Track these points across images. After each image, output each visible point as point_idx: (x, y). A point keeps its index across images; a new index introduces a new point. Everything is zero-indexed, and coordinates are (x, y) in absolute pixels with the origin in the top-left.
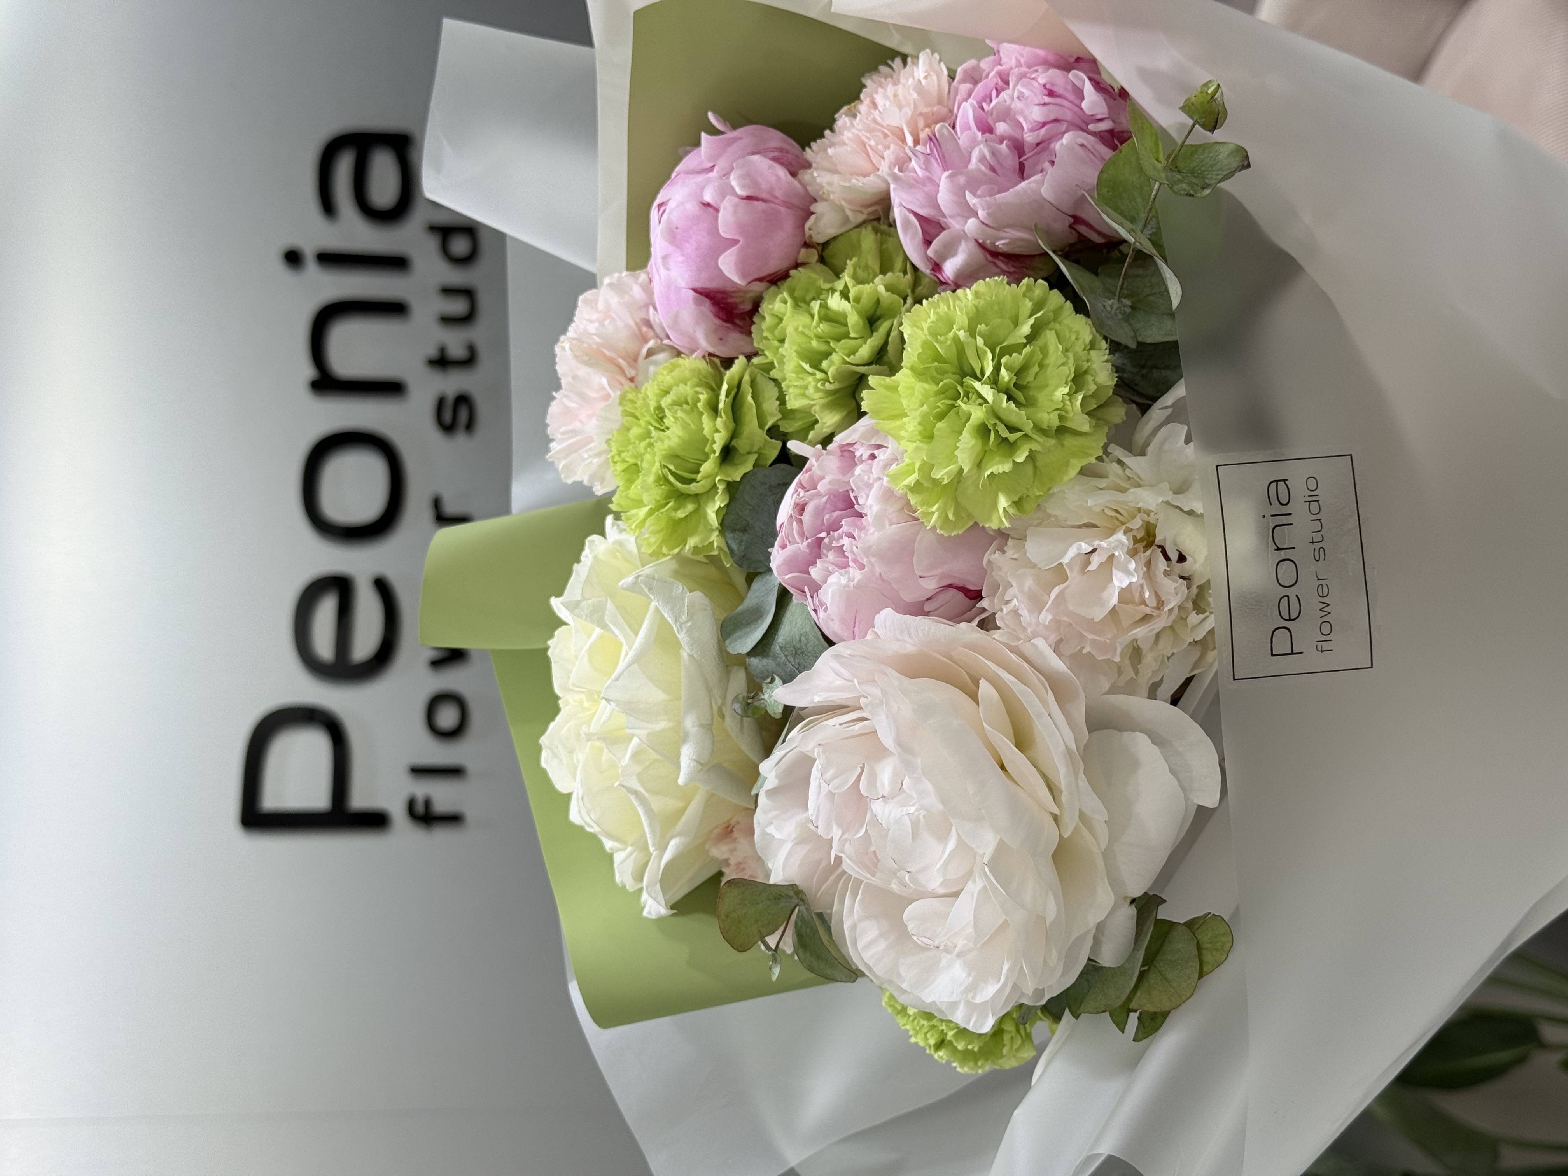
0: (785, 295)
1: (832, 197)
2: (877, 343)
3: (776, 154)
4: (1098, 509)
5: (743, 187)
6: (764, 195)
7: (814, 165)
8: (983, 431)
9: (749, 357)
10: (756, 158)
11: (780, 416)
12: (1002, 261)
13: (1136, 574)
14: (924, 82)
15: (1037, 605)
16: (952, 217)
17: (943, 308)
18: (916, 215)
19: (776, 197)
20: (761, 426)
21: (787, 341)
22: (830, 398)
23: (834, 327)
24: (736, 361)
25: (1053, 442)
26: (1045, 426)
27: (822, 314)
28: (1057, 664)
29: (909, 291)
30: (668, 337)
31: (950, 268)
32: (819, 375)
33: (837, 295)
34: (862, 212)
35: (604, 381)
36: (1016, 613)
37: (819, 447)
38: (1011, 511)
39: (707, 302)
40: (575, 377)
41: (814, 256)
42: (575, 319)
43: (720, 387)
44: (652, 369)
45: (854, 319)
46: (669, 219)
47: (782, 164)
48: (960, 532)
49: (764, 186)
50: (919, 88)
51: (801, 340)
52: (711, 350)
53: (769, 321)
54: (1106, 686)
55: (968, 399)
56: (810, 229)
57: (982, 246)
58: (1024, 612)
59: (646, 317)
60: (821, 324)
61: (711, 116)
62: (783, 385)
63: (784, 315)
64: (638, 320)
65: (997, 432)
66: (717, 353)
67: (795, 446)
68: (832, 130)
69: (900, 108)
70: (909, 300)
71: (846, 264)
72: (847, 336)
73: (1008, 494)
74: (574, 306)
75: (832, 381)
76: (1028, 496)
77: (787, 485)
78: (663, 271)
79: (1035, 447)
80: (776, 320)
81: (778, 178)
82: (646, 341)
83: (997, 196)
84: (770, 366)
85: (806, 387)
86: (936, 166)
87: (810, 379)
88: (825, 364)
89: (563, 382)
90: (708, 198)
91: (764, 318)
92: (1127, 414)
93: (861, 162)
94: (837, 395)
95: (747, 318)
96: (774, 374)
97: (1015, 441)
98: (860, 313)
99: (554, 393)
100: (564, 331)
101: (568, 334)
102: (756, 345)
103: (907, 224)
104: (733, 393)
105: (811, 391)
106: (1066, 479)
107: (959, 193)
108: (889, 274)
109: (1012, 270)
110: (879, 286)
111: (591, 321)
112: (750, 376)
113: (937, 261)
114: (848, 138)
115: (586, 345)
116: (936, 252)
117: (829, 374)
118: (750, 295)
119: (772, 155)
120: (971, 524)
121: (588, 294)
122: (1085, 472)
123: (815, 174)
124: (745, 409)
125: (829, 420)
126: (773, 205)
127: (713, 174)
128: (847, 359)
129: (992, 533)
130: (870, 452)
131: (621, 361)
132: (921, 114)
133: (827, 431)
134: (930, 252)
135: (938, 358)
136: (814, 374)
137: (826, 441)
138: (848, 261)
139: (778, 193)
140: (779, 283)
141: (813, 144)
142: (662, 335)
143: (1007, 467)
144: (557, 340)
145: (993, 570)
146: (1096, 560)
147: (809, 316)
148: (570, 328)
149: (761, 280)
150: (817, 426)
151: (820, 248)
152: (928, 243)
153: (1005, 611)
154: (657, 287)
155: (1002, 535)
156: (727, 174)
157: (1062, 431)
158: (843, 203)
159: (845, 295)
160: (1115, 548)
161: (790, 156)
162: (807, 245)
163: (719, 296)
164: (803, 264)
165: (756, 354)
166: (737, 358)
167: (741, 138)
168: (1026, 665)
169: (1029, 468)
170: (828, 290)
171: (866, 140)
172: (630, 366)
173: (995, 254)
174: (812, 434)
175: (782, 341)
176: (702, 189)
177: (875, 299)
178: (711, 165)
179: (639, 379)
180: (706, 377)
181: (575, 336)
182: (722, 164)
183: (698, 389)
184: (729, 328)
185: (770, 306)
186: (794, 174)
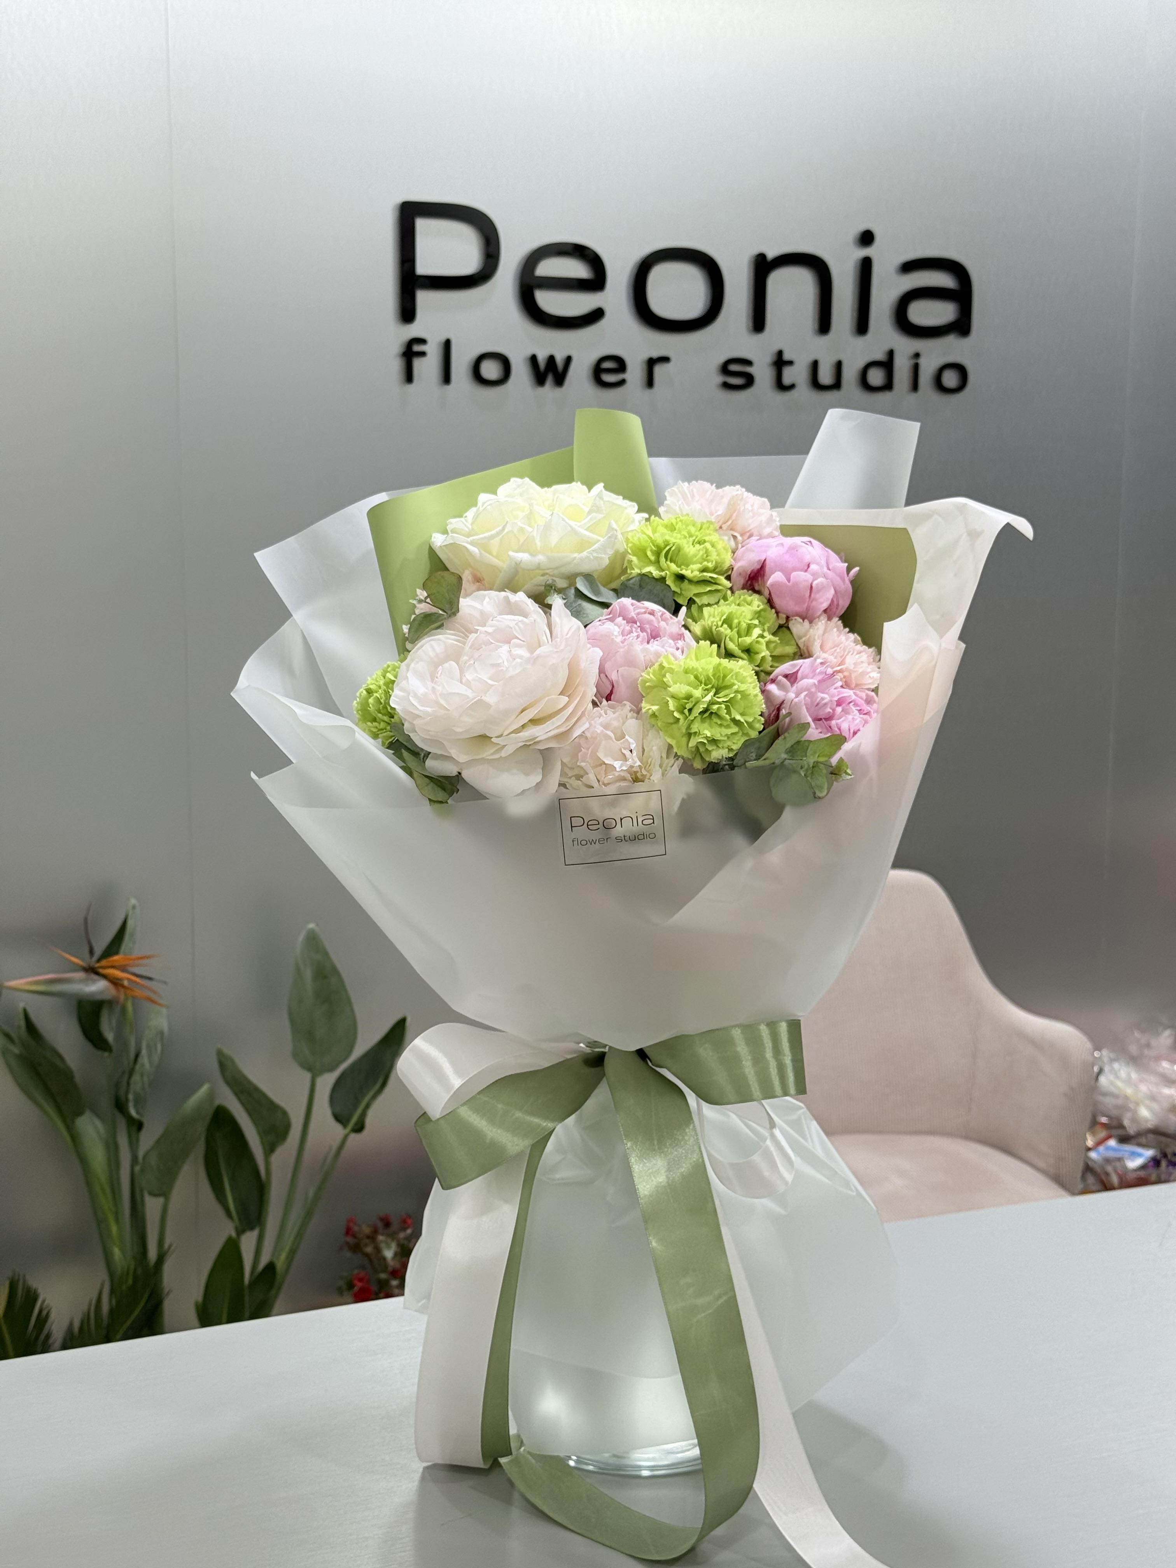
0: (762, 607)
1: (811, 630)
2: (736, 652)
3: (835, 602)
4: (651, 754)
5: (817, 584)
6: (812, 596)
7: (829, 622)
8: (689, 697)
9: (731, 589)
10: (832, 592)
11: (700, 604)
12: (774, 715)
13: (620, 770)
14: (868, 676)
15: (606, 726)
16: (797, 687)
17: (750, 680)
18: (799, 669)
19: (812, 602)
20: (695, 595)
21: (738, 607)
22: (708, 629)
23: (744, 631)
24: (729, 582)
25: (684, 731)
26: (692, 726)
27: (752, 625)
28: (577, 732)
29: (761, 668)
30: (742, 547)
31: (772, 688)
32: (720, 623)
33: (761, 632)
34: (804, 646)
35: (719, 513)
36: (600, 716)
37: (683, 623)
38: (650, 711)
39: (759, 567)
40: (722, 497)
41: (782, 621)
42: (755, 497)
43: (716, 573)
44: (726, 538)
45: (748, 640)
46: (802, 546)
47: (830, 605)
48: (640, 690)
49: (818, 596)
50: (864, 674)
51: (739, 613)
52: (735, 569)
53: (749, 599)
54: (564, 761)
55: (704, 690)
56: (795, 619)
57: (783, 702)
58: (601, 720)
59: (754, 535)
60: (745, 624)
61: (857, 569)
62: (716, 606)
63: (752, 606)
64: (753, 531)
65: (688, 703)
66: (733, 572)
67: (684, 610)
68: (849, 632)
69: (854, 664)
70: (757, 669)
71: (776, 637)
72: (740, 636)
73: (658, 710)
74: (762, 496)
75: (717, 629)
76: (658, 720)
77: (664, 607)
78: (776, 543)
79: (681, 721)
80: (749, 603)
81: (822, 603)
82: (742, 535)
83: (804, 707)
84: (725, 598)
85: (714, 617)
86: (820, 677)
87: (718, 619)
88: (725, 626)
89: (720, 490)
90: (813, 567)
91: (750, 596)
92: (698, 769)
93: (829, 644)
94: (710, 634)
95: (751, 588)
96: (722, 601)
97: (684, 714)
98: (751, 644)
99: (715, 485)
100: (748, 490)
101: (746, 492)
102: (737, 592)
103: (794, 666)
104: (712, 581)
105: (712, 619)
106: (666, 738)
107: (807, 689)
108: (770, 659)
109: (771, 719)
110: (765, 653)
111: (752, 506)
112: (721, 590)
113: (776, 681)
114: (841, 639)
115: (739, 503)
116: (780, 681)
117: (720, 628)
118: (763, 589)
119: (835, 600)
120: (644, 695)
121: (768, 504)
122: (670, 747)
123: (823, 622)
124: (704, 587)
125: (697, 629)
126: (808, 600)
127: (825, 569)
128: (727, 637)
129: (640, 706)
130: (680, 648)
131: (730, 522)
132: (851, 674)
133: (692, 628)
134: (780, 678)
135: (725, 677)
136: (720, 620)
137: (686, 627)
138: (778, 638)
139: (814, 603)
140: (768, 604)
141: (840, 622)
142: (744, 544)
143: (671, 708)
144: (742, 486)
145: (621, 706)
146: (627, 753)
147: (751, 618)
148: (749, 494)
149: (770, 594)
150: (694, 623)
151: (786, 625)
152: (786, 676)
153: (601, 711)
154: (771, 540)
155: (638, 711)
156: (825, 576)
157: (689, 735)
158: (808, 636)
159: (762, 636)
160: (633, 759)
161: (834, 610)
162: (788, 618)
163: (762, 573)
164: (778, 616)
165: (733, 592)
166: (730, 583)
167: (844, 584)
168: (576, 719)
169: (671, 720)
170: (764, 629)
171: (839, 647)
172: (728, 526)
173: (779, 709)
174: (690, 620)
175: (739, 605)
176: (818, 564)
177: (758, 651)
178: (830, 568)
179: (721, 531)
180: (720, 567)
181: (745, 496)
182: (830, 574)
183: (714, 562)
184: (746, 578)
185: (756, 599)
186: (825, 611)
